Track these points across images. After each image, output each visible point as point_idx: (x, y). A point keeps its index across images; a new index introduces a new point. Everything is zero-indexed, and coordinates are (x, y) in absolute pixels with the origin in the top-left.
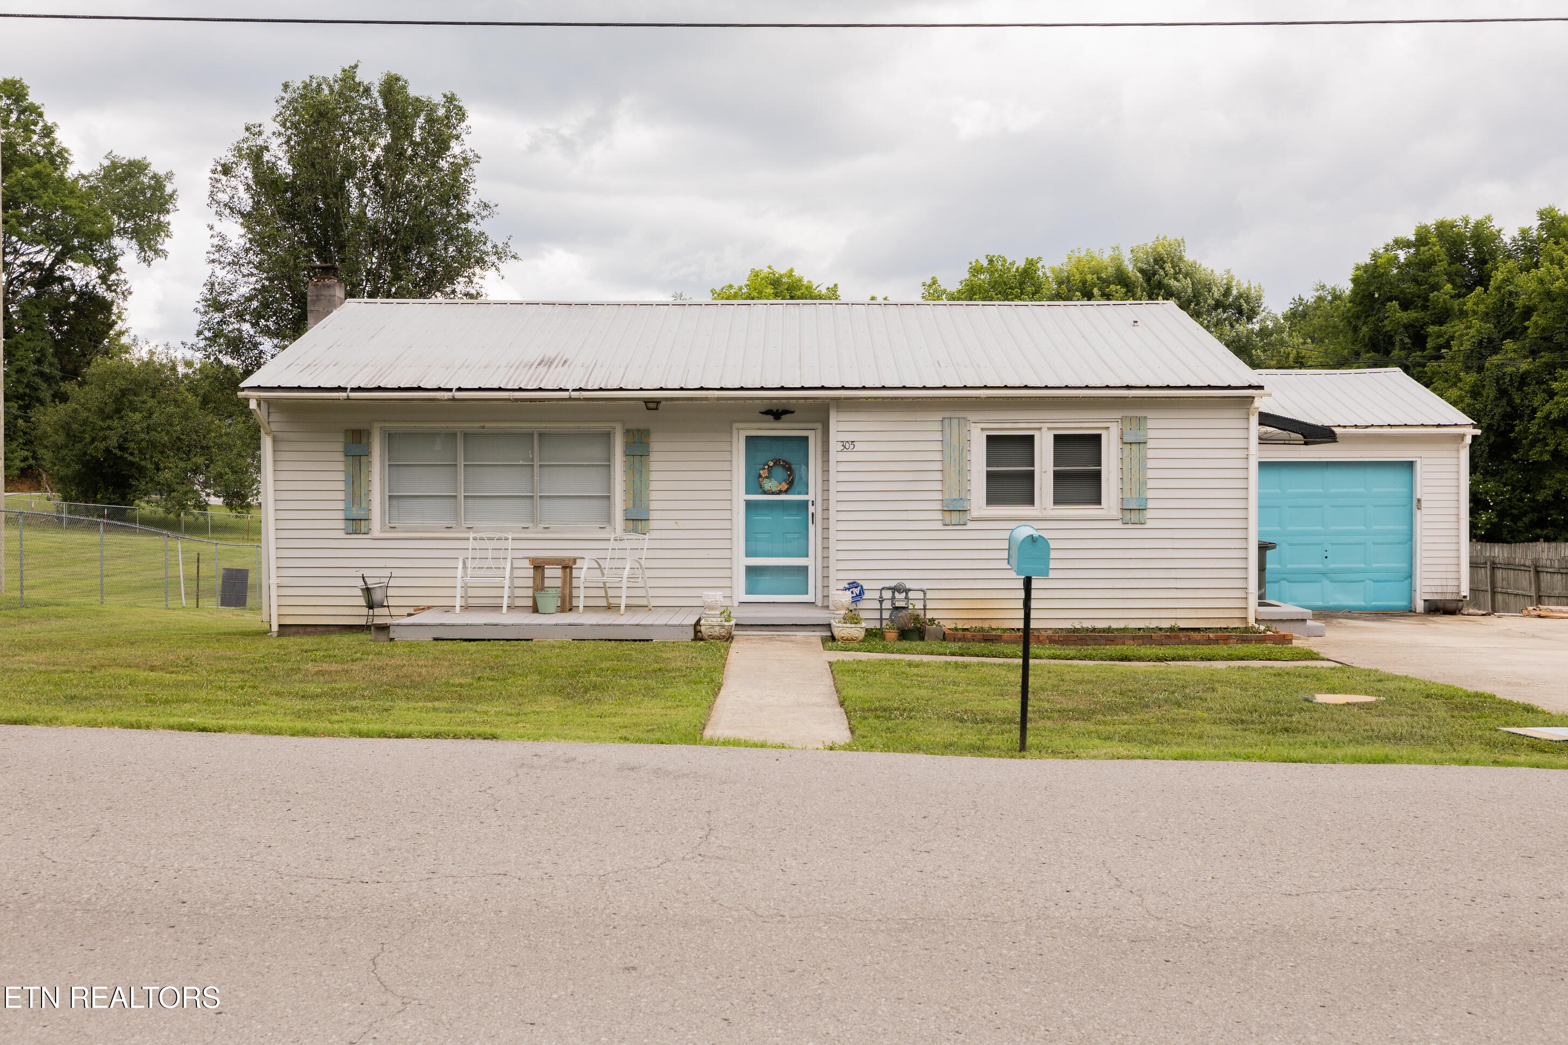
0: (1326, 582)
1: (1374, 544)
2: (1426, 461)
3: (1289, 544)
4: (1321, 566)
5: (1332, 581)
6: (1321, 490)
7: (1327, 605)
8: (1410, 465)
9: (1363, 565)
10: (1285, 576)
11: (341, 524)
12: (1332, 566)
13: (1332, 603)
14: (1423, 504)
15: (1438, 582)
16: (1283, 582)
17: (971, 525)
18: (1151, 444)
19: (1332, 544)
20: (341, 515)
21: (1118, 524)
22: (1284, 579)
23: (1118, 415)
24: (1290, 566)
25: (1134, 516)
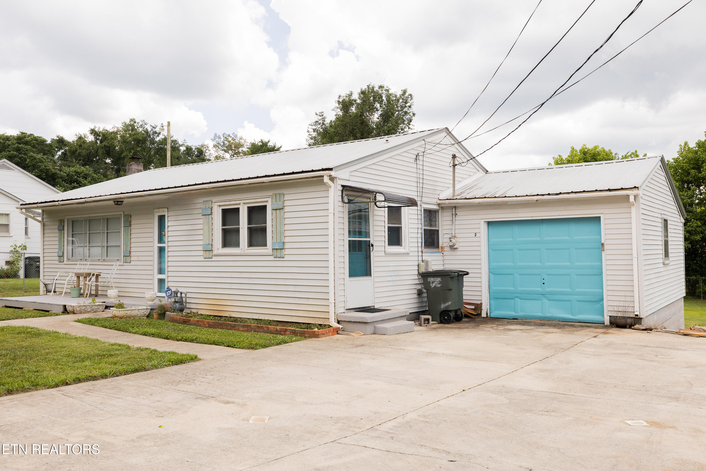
0: (545, 301)
1: (577, 275)
2: (607, 216)
3: (520, 274)
4: (540, 289)
5: (549, 300)
6: (539, 239)
7: (544, 315)
8: (598, 219)
9: (569, 290)
10: (519, 295)
11: (57, 258)
12: (548, 289)
13: (548, 315)
14: (606, 247)
15: (622, 304)
16: (517, 299)
17: (214, 258)
18: (286, 209)
19: (548, 275)
20: (56, 254)
21: (272, 258)
22: (517, 297)
23: (270, 193)
24: (520, 289)
25: (278, 253)
